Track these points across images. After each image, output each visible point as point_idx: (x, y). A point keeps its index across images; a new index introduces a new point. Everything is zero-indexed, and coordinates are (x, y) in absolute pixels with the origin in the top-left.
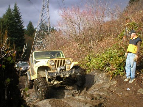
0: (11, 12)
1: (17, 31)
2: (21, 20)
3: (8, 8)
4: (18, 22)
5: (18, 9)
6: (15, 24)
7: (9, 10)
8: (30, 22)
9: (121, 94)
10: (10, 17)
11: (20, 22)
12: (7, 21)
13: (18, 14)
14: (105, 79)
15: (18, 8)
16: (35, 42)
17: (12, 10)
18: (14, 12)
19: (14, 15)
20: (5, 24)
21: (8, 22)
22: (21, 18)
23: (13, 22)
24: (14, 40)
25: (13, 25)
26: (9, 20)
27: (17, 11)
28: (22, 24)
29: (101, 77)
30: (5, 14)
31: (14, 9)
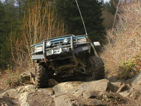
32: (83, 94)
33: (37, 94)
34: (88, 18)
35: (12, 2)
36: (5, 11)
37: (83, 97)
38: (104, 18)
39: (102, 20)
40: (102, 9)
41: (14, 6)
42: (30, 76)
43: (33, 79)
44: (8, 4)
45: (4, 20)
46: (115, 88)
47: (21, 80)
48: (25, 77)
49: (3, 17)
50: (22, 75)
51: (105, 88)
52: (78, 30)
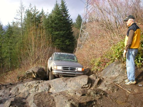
0: (59, 7)
1: (64, 25)
2: (68, 13)
3: (55, 4)
4: (65, 16)
5: (65, 4)
6: (62, 18)
7: (57, 5)
8: (79, 15)
9: (130, 90)
10: (57, 11)
11: (67, 15)
12: (54, 16)
13: (65, 8)
14: (121, 71)
15: (65, 2)
16: (81, 35)
17: (59, 5)
18: (61, 6)
19: (61, 10)
20: (53, 19)
21: (56, 16)
22: (68, 12)
23: (60, 17)
24: (62, 33)
25: (61, 20)
26: (56, 15)
27: (63, 6)
28: (69, 17)
29: (117, 69)
30: (53, 10)
31: (61, 4)
32: (76, 93)
33: (40, 95)
34: (63, 32)
35: (17, 25)
36: (13, 30)
37: (76, 96)
38: (73, 32)
39: (72, 33)
40: (72, 26)
41: (18, 27)
42: (32, 73)
43: (33, 75)
44: (14, 26)
45: (13, 36)
46: (93, 81)
47: (26, 75)
48: (28, 73)
49: (12, 34)
50: (26, 72)
51: (87, 82)
52: (58, 39)
